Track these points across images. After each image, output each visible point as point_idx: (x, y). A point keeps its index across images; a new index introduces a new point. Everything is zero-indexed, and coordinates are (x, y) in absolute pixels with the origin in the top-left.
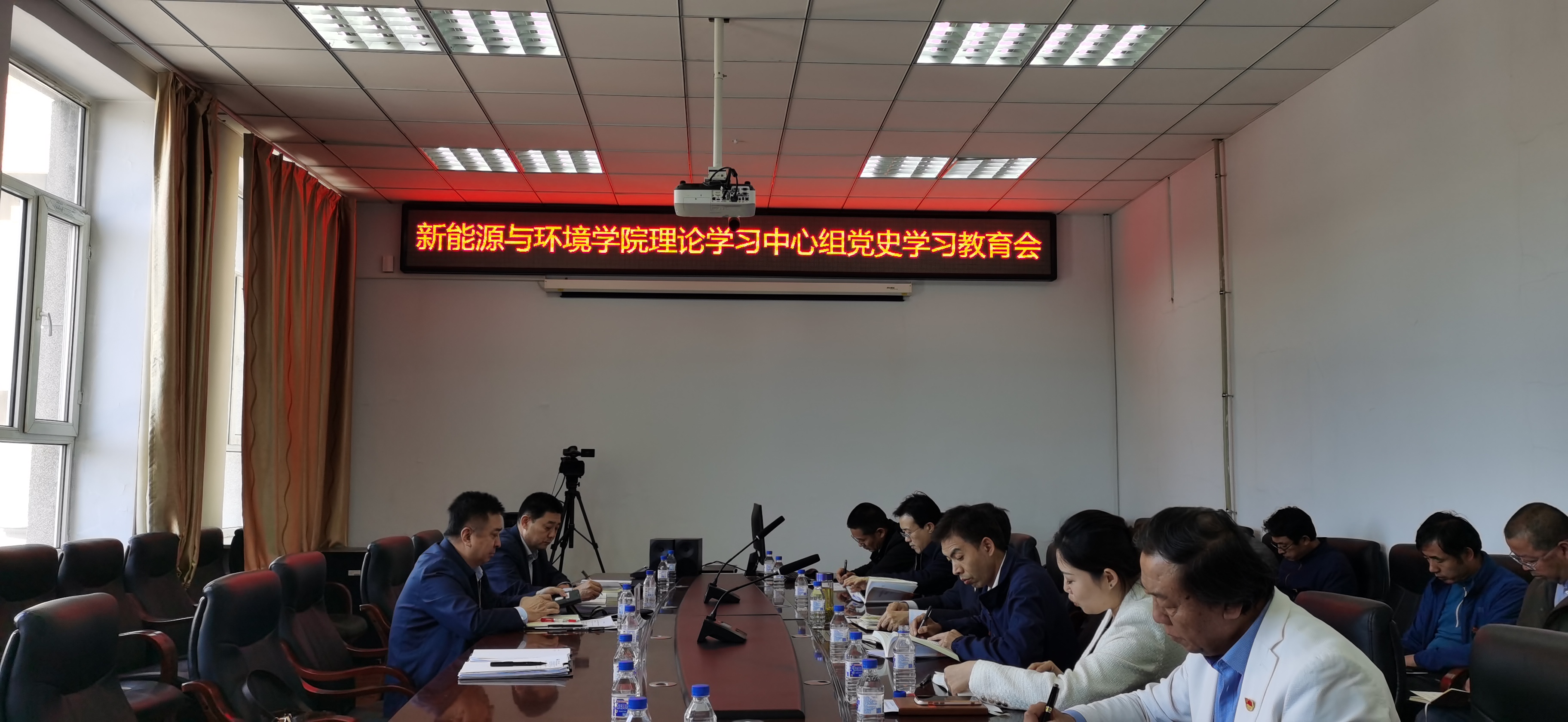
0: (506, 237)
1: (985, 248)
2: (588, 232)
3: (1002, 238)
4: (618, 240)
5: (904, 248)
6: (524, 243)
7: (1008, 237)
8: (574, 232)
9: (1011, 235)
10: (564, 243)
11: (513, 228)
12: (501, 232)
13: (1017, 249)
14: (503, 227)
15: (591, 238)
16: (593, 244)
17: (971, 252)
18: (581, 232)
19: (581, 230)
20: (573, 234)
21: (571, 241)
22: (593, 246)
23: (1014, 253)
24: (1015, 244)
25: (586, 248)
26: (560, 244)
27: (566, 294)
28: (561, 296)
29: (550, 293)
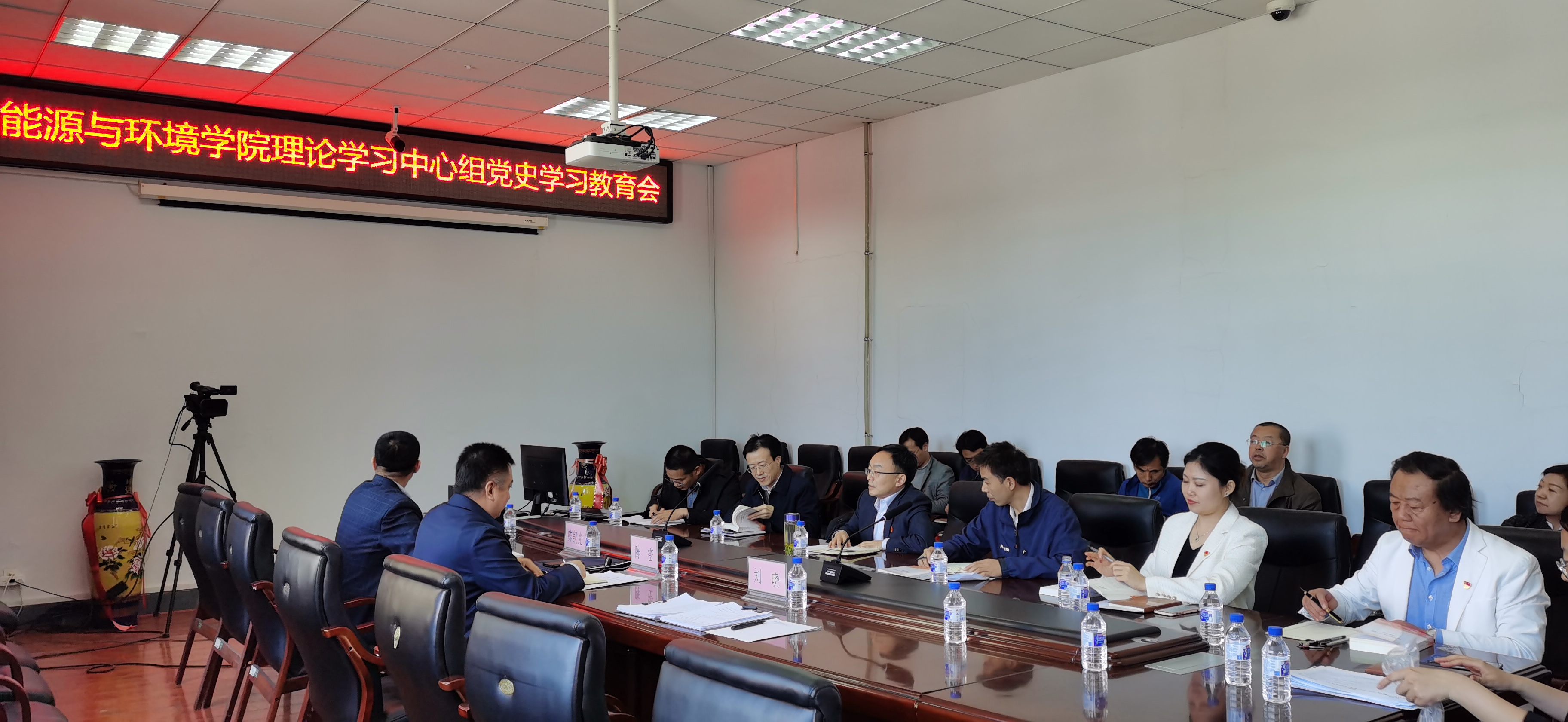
0: (86, 126)
1: (613, 189)
2: (195, 131)
3: (627, 180)
4: (234, 144)
5: (541, 182)
6: (112, 136)
7: (633, 180)
8: (178, 129)
9: (635, 178)
10: (165, 141)
11: (95, 118)
12: (80, 121)
13: (639, 191)
14: (83, 114)
15: (199, 139)
16: (201, 146)
17: (600, 190)
18: (187, 130)
20: (176, 132)
21: (174, 140)
22: (201, 149)
23: (637, 195)
24: (639, 186)
25: (193, 150)
26: (160, 142)
27: (165, 203)
28: (159, 205)
29: (146, 200)
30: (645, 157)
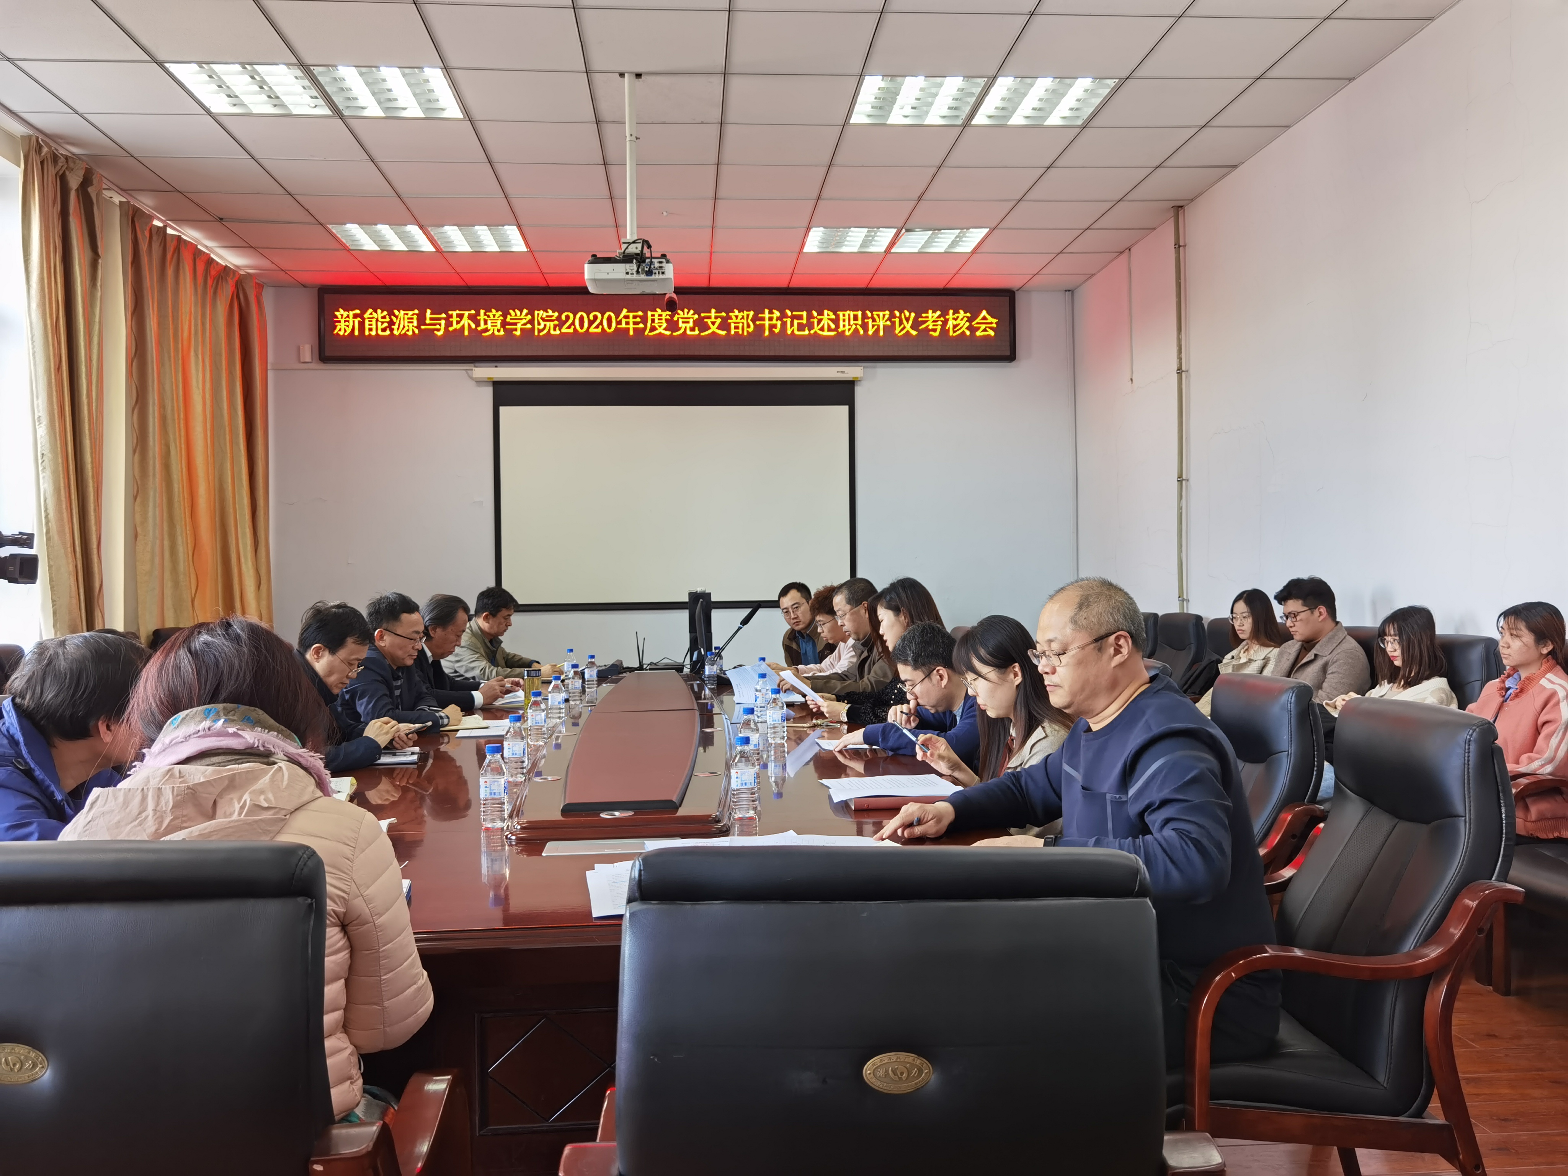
2: (501, 315)
10: (478, 326)
11: (427, 314)
12: (417, 317)
14: (419, 311)
16: (506, 327)
19: (495, 313)
20: (487, 317)
21: (485, 325)
22: (506, 330)
25: (500, 331)
26: (474, 328)
30: (649, 273)
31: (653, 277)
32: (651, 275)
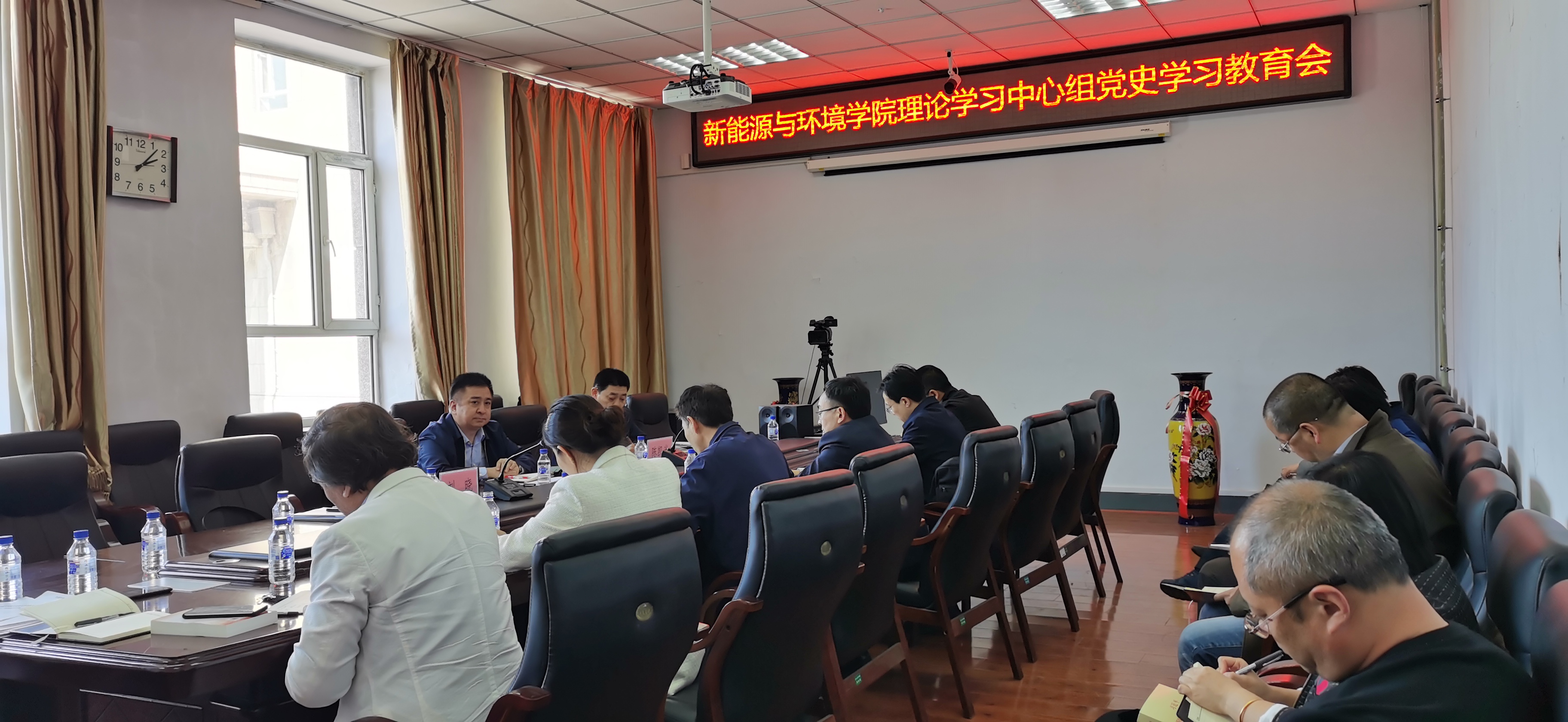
0: (774, 125)
1: (1259, 69)
2: (842, 110)
3: (1281, 55)
4: (869, 115)
5: (1161, 84)
6: (789, 128)
7: (1288, 53)
8: (831, 112)
9: (1292, 50)
10: (822, 124)
11: (779, 116)
12: (770, 121)
13: (1298, 65)
14: (772, 115)
15: (845, 115)
16: (848, 121)
17: (1241, 76)
18: (836, 111)
19: (837, 110)
20: (830, 114)
21: (828, 121)
22: (847, 124)
23: (1295, 70)
24: (1297, 60)
25: (842, 126)
26: (819, 125)
27: (829, 173)
28: (825, 175)
29: (815, 172)
30: (708, 93)
31: (712, 96)
32: (710, 94)
